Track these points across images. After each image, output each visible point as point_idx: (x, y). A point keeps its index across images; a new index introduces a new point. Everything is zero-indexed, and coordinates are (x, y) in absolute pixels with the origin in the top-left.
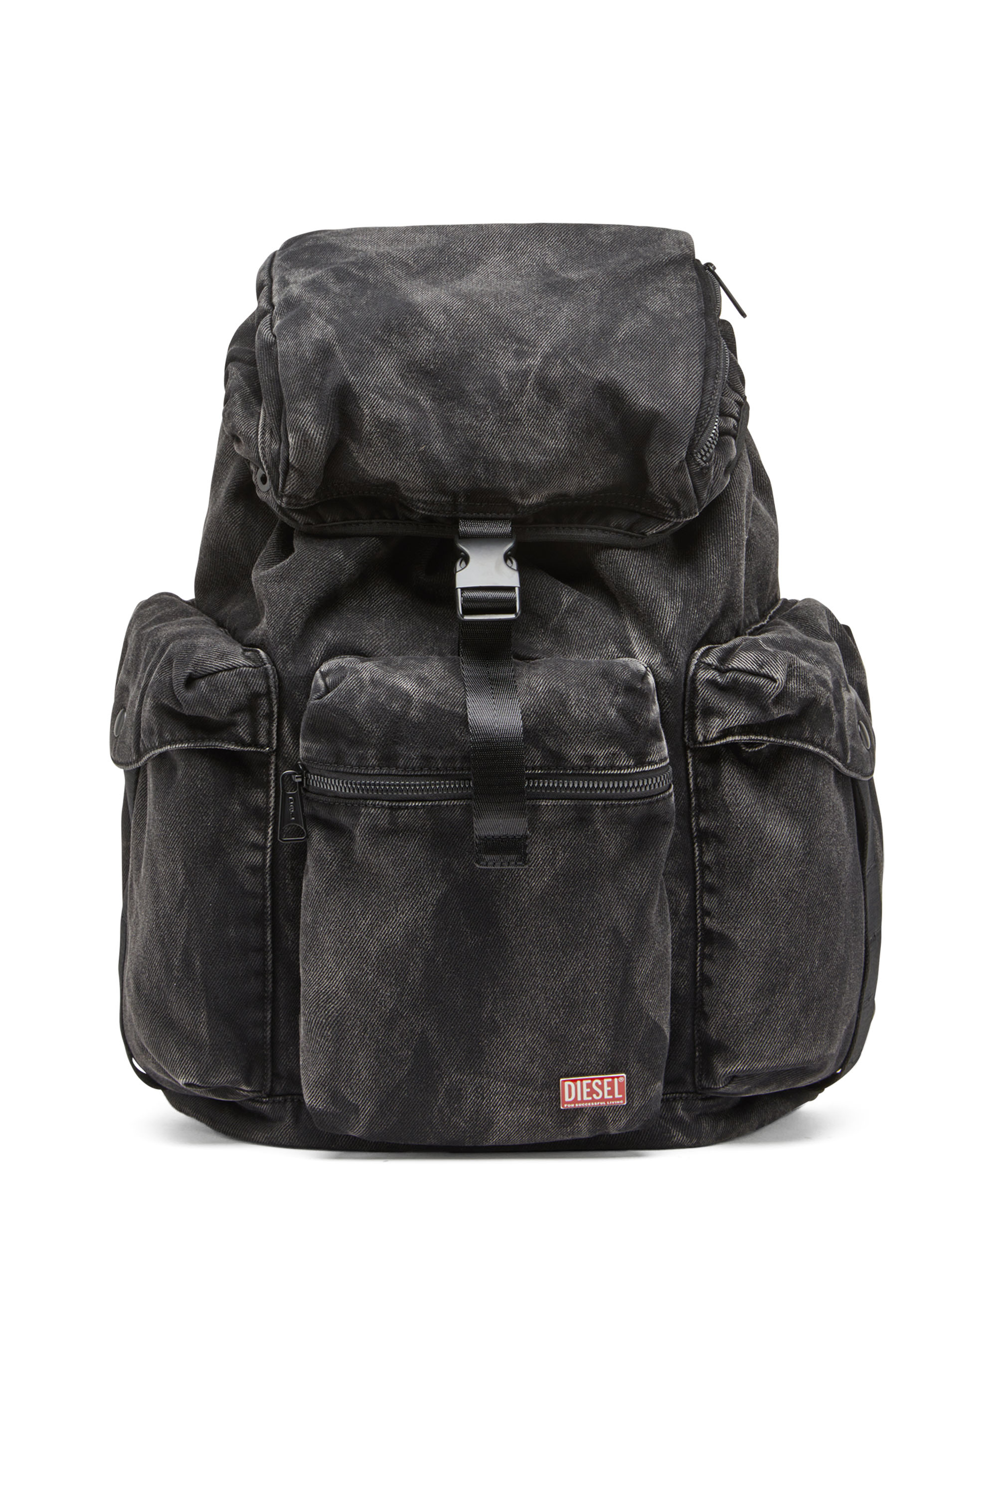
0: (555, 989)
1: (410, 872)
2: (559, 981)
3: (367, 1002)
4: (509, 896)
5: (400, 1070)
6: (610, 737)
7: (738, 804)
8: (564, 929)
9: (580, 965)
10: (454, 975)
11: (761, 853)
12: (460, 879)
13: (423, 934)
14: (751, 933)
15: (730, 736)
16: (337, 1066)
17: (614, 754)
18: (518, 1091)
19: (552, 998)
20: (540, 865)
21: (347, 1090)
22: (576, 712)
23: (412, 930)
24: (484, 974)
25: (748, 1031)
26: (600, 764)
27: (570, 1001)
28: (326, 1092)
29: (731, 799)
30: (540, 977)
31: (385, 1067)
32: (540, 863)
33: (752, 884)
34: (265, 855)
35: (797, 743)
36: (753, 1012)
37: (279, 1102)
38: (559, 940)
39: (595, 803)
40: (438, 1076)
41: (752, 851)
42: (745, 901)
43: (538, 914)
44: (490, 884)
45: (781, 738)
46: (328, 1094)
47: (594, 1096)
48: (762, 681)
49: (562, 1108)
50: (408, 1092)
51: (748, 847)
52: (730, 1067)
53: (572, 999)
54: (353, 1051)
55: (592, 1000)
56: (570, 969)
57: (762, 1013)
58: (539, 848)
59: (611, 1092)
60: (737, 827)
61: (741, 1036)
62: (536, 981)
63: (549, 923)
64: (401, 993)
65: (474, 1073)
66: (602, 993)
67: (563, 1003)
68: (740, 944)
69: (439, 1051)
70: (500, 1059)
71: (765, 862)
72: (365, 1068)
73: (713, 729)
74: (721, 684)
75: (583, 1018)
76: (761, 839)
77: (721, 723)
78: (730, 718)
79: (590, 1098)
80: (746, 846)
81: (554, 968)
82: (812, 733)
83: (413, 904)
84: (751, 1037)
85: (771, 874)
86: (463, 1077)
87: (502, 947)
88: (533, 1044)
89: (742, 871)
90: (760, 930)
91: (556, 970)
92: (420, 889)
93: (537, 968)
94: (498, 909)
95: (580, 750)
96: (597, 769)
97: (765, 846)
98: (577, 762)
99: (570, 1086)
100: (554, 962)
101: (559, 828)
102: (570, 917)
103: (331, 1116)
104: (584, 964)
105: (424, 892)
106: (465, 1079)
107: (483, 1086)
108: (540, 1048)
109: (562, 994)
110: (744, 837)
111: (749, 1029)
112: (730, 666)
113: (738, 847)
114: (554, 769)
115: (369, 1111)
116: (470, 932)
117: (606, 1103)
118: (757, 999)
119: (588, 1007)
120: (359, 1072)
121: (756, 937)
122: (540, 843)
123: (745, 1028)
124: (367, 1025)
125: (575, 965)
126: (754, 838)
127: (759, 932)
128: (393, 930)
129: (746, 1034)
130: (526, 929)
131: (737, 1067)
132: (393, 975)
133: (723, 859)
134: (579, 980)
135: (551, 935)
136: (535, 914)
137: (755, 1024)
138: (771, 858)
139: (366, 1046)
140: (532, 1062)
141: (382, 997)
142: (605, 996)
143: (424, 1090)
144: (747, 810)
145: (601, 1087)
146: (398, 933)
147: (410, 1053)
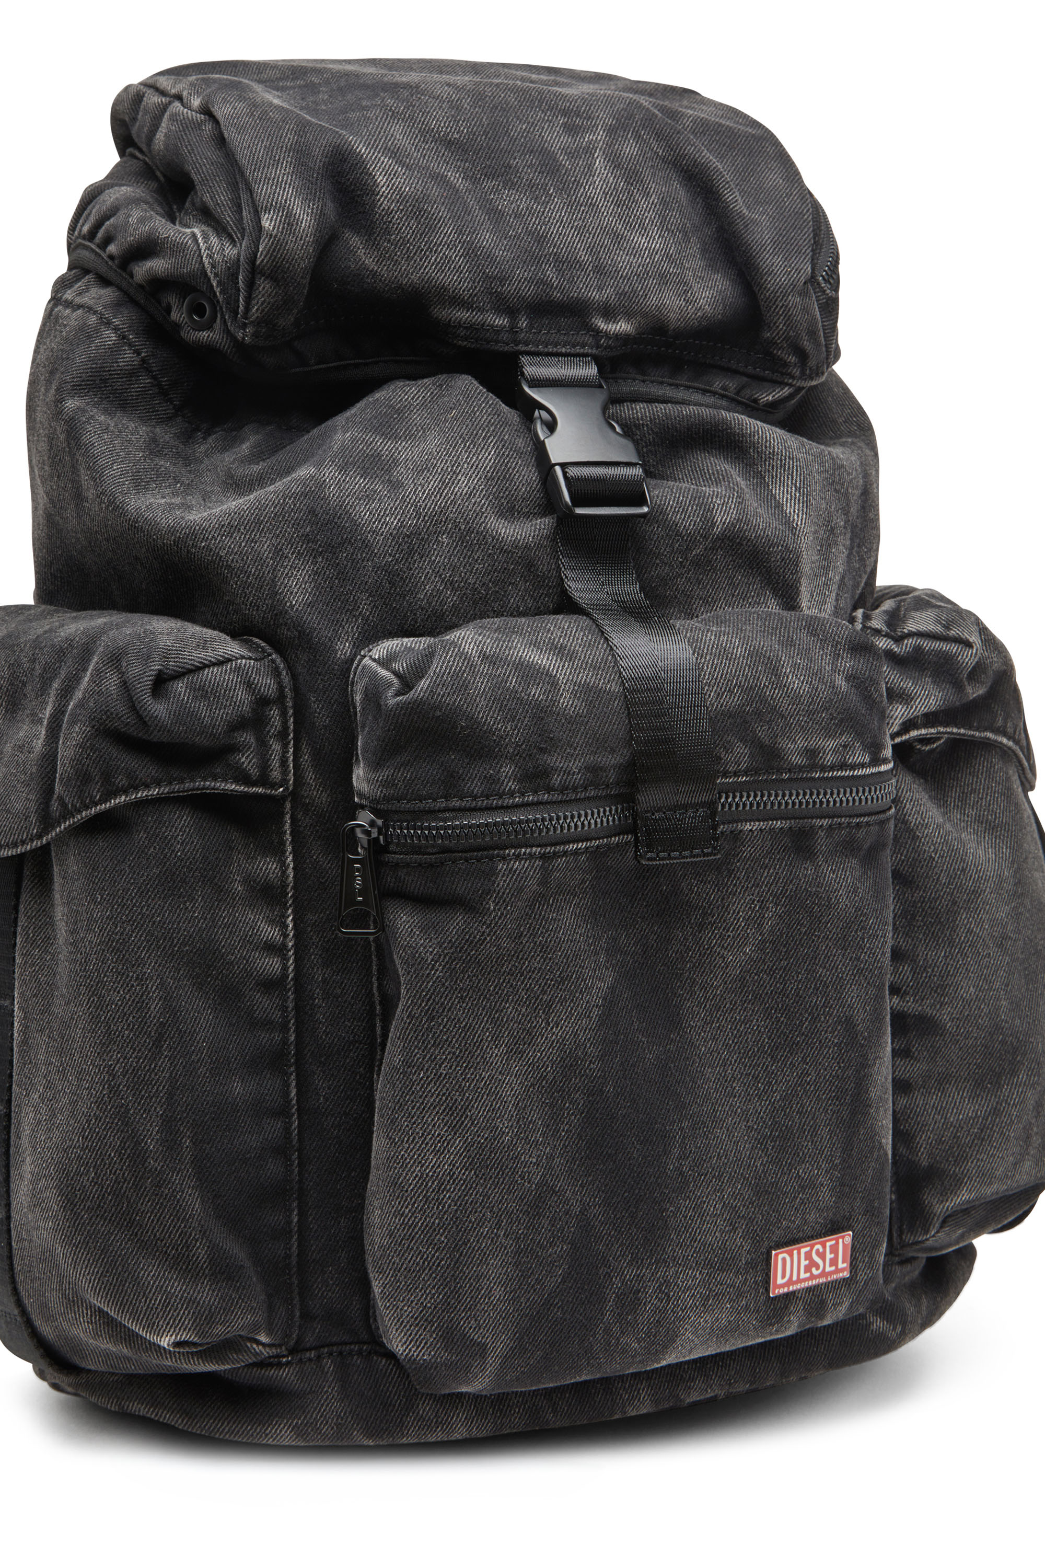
0: (760, 1113)
1: (567, 960)
2: (766, 1101)
3: (501, 1180)
4: (695, 980)
5: (551, 1277)
6: (842, 720)
7: (927, 824)
8: (773, 1023)
9: (795, 1074)
10: (629, 1111)
11: (966, 891)
12: (629, 962)
13: (587, 1053)
14: (964, 1008)
15: (913, 729)
16: (455, 1287)
17: (845, 746)
18: (716, 1280)
19: (755, 1127)
20: (740, 929)
21: (469, 1323)
22: (795, 682)
23: (571, 1049)
24: (668, 1103)
25: (973, 1142)
26: (828, 761)
27: (781, 1129)
28: (434, 1332)
29: (916, 819)
30: (739, 1096)
31: (530, 1277)
32: (740, 925)
33: (958, 935)
34: (285, 959)
35: (990, 735)
36: (976, 1114)
37: (310, 1360)
38: (766, 1040)
39: (819, 822)
40: (605, 1277)
41: (954, 889)
42: (952, 962)
43: (736, 1003)
44: (669, 964)
45: (970, 729)
46: (437, 1335)
47: (814, 1270)
48: (954, 648)
49: (771, 1295)
50: (562, 1310)
51: (949, 884)
52: (952, 1200)
53: (784, 1125)
54: (481, 1261)
55: (811, 1127)
56: (781, 1081)
57: (989, 1114)
58: (740, 901)
59: (834, 1262)
60: (931, 856)
61: (964, 1152)
62: (734, 1103)
63: (751, 1015)
64: (552, 1155)
65: (657, 1261)
66: (825, 1116)
67: (772, 1132)
68: (949, 1025)
69: (606, 1236)
70: (691, 1233)
71: (972, 902)
72: (499, 1283)
73: (895, 720)
74: (899, 655)
75: (801, 1154)
76: (963, 870)
77: (905, 711)
78: (917, 703)
79: (808, 1275)
80: (945, 884)
81: (759, 1082)
82: (1005, 721)
83: (572, 1009)
84: (978, 1151)
85: (981, 918)
86: (641, 1271)
87: (688, 1058)
88: (734, 1201)
89: (942, 920)
90: (975, 1002)
91: (762, 1084)
92: (580, 985)
93: (734, 1085)
94: (680, 1001)
95: (801, 743)
96: (823, 769)
97: (970, 879)
98: (797, 760)
99: (784, 1260)
100: (760, 1072)
101: (766, 867)
102: (783, 1005)
103: (443, 1368)
104: (802, 1073)
105: (586, 989)
106: (644, 1275)
107: (669, 1281)
108: (744, 1206)
109: (770, 1118)
110: (942, 870)
111: (974, 1140)
112: (906, 631)
113: (935, 886)
114: (764, 774)
115: (502, 1349)
116: (647, 1041)
117: (827, 1278)
118: (978, 1097)
119: (806, 1137)
120: (491, 1291)
121: (970, 1012)
122: (740, 893)
123: (969, 1138)
124: (501, 1216)
125: (788, 1076)
126: (954, 869)
127: (974, 1004)
128: (541, 1054)
129: (970, 1147)
130: (719, 1027)
131: (964, 1196)
132: (539, 1129)
133: (913, 906)
134: (793, 1096)
135: (754, 1034)
136: (731, 1004)
137: (982, 1132)
138: (979, 895)
139: (501, 1249)
140: (735, 1229)
141: (525, 1167)
142: (830, 1120)
143: (586, 1302)
144: (939, 833)
145: (822, 1256)
146: (548, 1058)
147: (565, 1247)
